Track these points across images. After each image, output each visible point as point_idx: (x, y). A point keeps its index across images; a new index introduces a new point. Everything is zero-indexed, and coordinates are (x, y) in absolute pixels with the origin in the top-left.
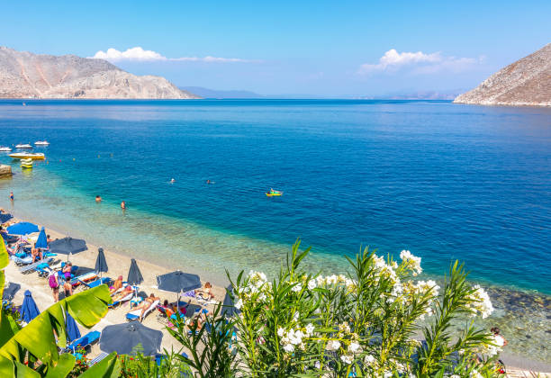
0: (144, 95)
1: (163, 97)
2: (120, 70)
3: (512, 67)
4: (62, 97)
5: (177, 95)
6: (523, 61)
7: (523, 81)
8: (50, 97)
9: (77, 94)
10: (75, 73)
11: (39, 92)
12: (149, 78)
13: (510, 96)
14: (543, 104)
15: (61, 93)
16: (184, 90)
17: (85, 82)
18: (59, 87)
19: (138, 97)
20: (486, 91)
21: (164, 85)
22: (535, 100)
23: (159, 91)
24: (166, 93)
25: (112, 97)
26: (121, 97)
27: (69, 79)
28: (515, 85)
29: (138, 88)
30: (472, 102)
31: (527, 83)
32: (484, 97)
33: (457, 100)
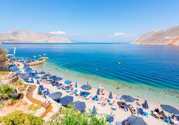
0: (62, 42)
1: (66, 42)
2: (56, 36)
3: (142, 36)
4: (42, 42)
5: (70, 42)
6: (144, 35)
7: (144, 39)
8: (39, 42)
9: (46, 42)
10: (45, 37)
11: (36, 41)
12: (63, 38)
13: (142, 42)
14: (149, 44)
15: (42, 41)
16: (71, 41)
17: (48, 39)
18: (41, 40)
19: (61, 42)
20: (137, 41)
21: (66, 39)
22: (147, 43)
23: (65, 41)
24: (67, 41)
25: (54, 42)
26: (56, 42)
27: (44, 38)
28: (143, 40)
29: (60, 40)
30: (134, 43)
31: (145, 39)
32: (137, 42)
33: (131, 43)
